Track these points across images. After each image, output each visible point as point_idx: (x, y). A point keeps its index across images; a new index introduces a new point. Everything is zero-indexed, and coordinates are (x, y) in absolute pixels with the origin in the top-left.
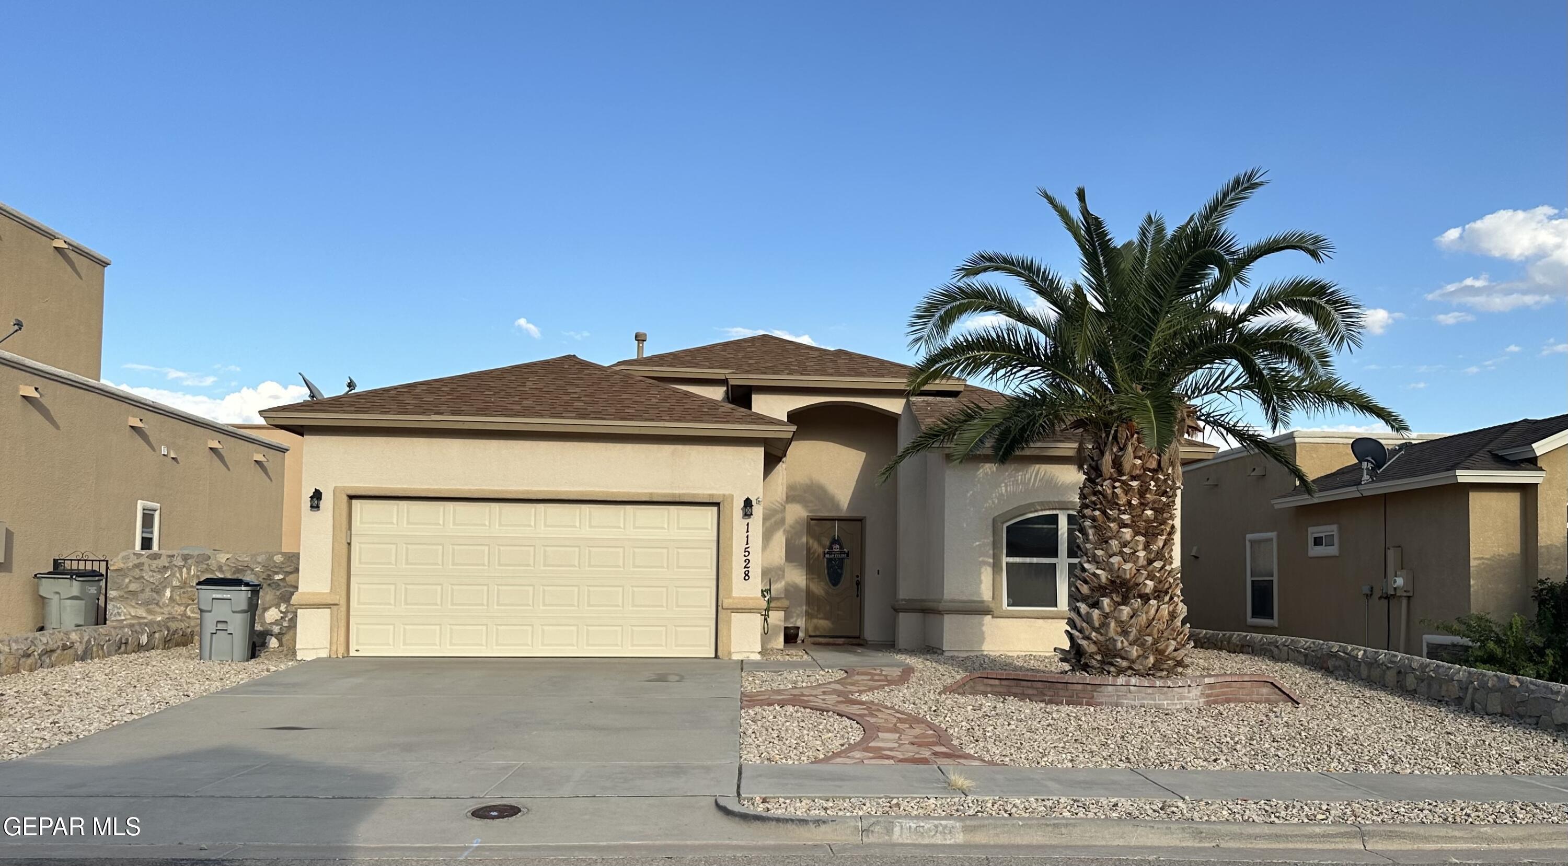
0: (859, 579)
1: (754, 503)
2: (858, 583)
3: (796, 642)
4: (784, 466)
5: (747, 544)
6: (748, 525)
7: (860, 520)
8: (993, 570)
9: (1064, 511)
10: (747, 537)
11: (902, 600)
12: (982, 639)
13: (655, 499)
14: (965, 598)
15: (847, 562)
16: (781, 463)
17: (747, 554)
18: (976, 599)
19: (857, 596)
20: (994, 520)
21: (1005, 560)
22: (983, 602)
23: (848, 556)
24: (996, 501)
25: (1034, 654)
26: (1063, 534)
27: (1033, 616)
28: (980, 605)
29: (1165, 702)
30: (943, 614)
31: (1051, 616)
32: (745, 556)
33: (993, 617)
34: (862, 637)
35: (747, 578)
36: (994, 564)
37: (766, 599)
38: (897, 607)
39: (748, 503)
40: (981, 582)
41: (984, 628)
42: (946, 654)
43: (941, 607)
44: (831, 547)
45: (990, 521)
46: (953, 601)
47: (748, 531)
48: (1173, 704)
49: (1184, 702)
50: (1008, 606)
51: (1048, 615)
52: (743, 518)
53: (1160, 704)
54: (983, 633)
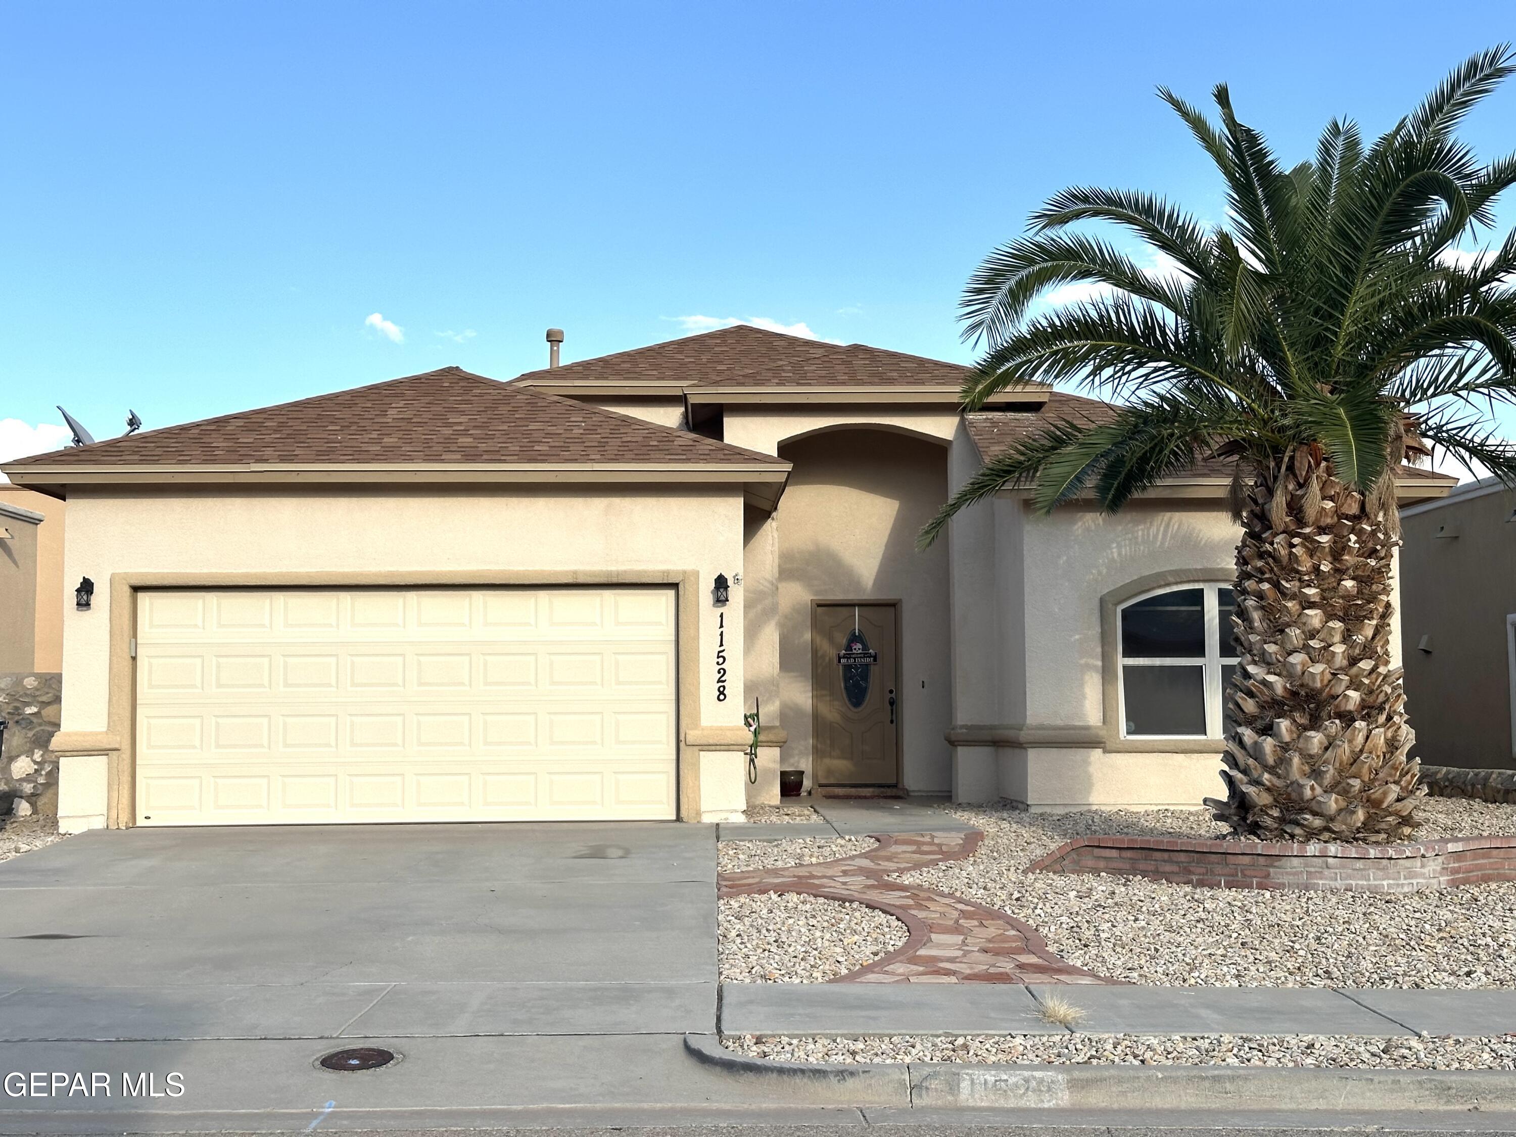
0: (893, 695)
1: (730, 583)
2: (892, 703)
3: (799, 795)
4: (774, 524)
5: (721, 645)
6: (722, 616)
7: (893, 605)
8: (1103, 678)
9: (1212, 584)
10: (721, 634)
11: (962, 727)
12: (1088, 784)
13: (581, 580)
14: (1059, 723)
15: (874, 670)
16: (770, 520)
17: (721, 660)
18: (1077, 724)
19: (892, 722)
20: (1102, 601)
21: (1122, 662)
22: (1087, 728)
23: (875, 660)
24: (1105, 571)
25: (1172, 808)
26: (1211, 620)
27: (1168, 749)
28: (1083, 732)
29: (1385, 883)
30: (1025, 748)
31: (1197, 748)
32: (718, 663)
33: (1105, 751)
34: (900, 786)
35: (722, 697)
36: (1103, 667)
37: (752, 729)
38: (953, 738)
39: (721, 583)
40: (1084, 697)
41: (1092, 769)
42: (1033, 810)
43: (1023, 736)
44: (849, 648)
45: (1096, 603)
46: (1041, 727)
47: (721, 626)
48: (1398, 885)
49: (1414, 882)
50: (1128, 733)
51: (1191, 747)
52: (714, 605)
53: (1376, 886)
54: (1089, 777)
